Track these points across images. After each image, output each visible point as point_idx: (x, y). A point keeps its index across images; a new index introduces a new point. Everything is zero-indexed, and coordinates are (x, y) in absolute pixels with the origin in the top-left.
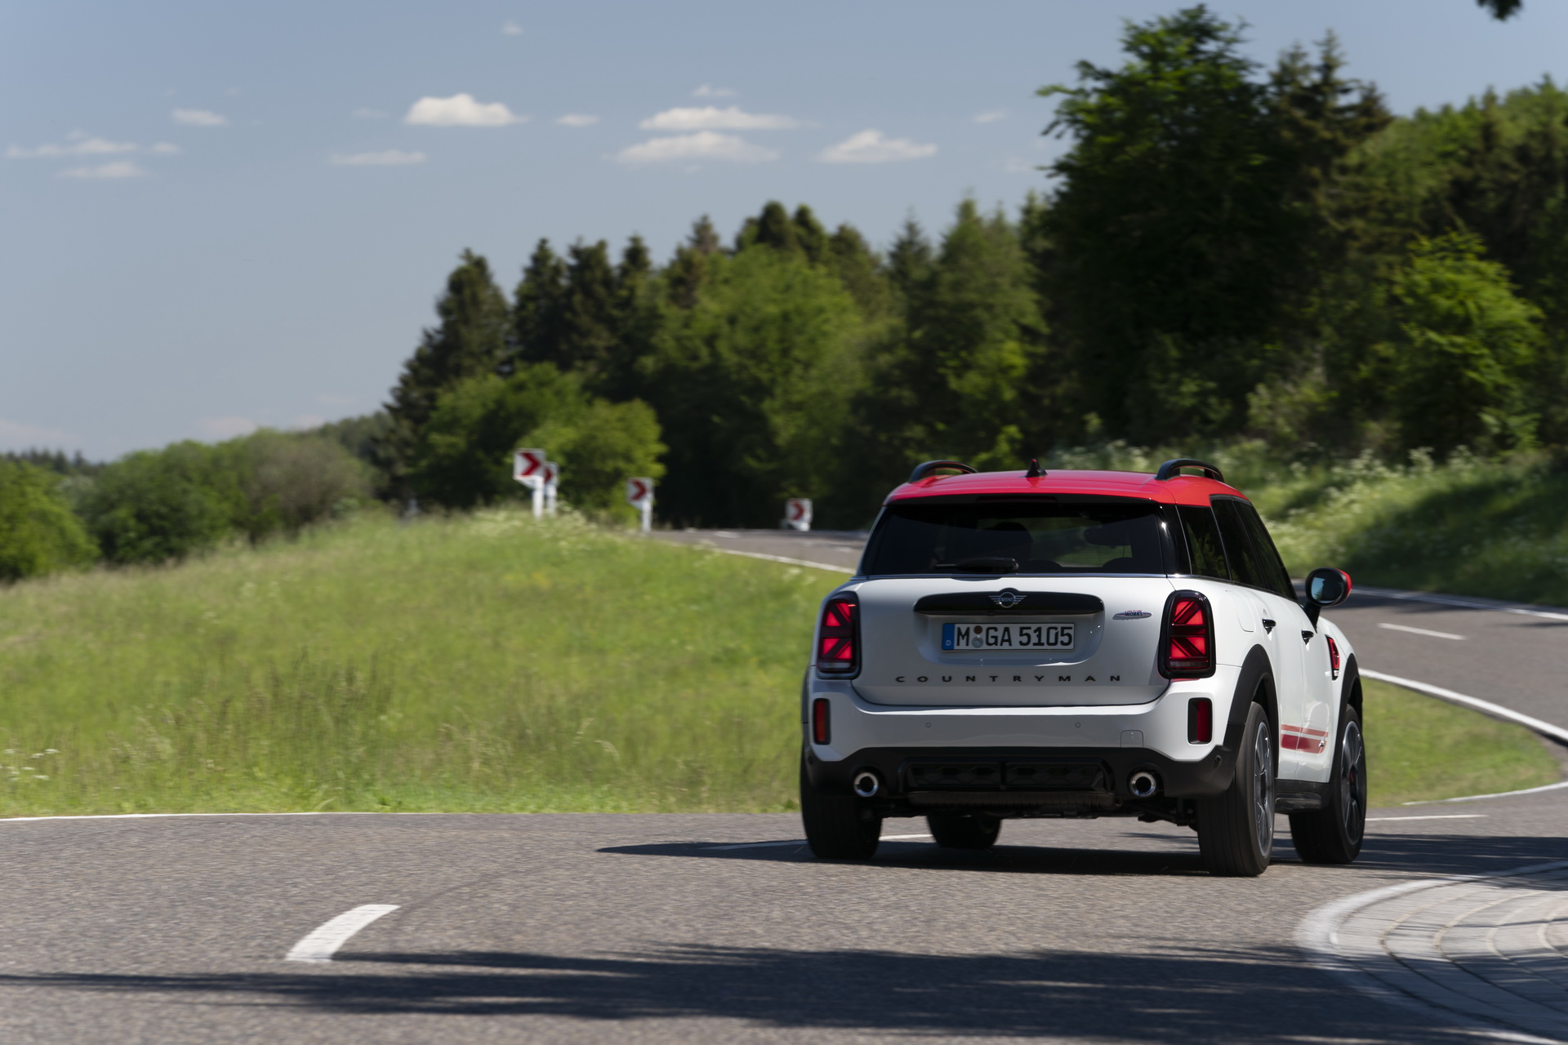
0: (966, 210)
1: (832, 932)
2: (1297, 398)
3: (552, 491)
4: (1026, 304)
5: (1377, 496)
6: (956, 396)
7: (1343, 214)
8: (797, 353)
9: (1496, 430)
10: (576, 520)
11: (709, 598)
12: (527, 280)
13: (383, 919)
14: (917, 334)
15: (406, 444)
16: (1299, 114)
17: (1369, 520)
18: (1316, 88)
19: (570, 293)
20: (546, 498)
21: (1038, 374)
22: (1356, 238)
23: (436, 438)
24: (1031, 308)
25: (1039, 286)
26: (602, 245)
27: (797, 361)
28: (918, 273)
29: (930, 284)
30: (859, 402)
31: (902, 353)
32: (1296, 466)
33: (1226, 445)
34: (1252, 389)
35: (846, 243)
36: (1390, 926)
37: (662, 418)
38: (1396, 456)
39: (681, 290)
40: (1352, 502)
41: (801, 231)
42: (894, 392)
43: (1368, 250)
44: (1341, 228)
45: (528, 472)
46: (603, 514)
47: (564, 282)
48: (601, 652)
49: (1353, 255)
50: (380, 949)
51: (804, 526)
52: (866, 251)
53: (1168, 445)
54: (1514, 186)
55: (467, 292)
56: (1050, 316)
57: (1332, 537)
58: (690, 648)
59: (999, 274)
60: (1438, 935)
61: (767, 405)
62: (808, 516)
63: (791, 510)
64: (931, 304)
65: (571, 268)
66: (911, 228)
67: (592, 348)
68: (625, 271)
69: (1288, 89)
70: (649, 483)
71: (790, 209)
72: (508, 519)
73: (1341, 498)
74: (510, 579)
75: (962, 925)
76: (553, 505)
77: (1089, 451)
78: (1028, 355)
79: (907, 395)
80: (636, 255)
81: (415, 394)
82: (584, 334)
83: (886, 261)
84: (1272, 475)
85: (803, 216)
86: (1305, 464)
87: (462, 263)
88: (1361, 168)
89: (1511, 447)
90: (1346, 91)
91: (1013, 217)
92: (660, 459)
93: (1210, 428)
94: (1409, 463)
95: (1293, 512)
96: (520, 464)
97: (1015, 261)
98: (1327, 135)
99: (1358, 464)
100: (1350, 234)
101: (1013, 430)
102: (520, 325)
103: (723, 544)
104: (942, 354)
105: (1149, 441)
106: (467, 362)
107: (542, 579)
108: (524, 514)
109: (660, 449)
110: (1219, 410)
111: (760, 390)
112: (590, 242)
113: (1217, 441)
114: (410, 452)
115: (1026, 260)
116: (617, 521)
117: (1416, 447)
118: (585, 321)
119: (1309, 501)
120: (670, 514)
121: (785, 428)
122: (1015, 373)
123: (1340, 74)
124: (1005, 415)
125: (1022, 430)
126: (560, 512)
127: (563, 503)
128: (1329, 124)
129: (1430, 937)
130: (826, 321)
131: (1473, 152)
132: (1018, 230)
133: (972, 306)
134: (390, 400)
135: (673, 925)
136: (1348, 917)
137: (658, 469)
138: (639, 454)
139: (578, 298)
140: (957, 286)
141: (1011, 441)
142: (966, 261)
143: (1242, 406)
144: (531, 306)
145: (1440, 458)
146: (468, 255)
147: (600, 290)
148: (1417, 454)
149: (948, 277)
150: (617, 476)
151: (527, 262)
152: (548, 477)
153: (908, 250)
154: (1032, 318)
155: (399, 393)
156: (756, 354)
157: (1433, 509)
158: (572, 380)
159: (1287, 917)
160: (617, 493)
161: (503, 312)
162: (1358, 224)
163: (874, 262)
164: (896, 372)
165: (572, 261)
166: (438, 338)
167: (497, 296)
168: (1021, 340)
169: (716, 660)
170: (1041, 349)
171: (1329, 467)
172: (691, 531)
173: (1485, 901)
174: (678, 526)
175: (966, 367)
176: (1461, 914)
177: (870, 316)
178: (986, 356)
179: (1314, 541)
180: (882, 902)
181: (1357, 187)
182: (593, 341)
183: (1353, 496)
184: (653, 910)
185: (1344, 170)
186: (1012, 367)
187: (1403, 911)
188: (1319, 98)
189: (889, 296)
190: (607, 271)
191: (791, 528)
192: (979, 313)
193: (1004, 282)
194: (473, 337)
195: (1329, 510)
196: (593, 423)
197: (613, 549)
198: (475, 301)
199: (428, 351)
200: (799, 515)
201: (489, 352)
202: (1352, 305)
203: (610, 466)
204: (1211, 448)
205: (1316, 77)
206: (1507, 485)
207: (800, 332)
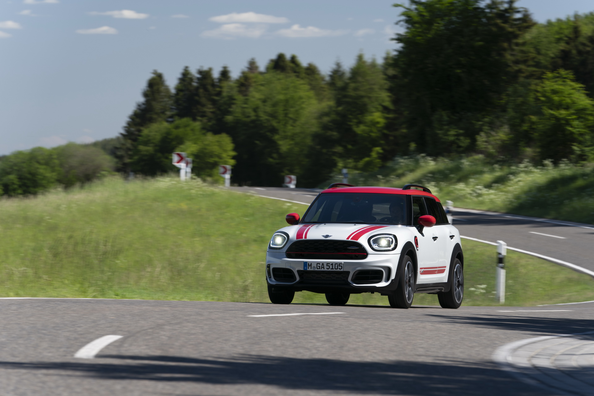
0: (360, 58)
1: (301, 351)
2: (498, 138)
3: (189, 170)
4: (385, 97)
5: (530, 179)
6: (355, 134)
7: (517, 62)
8: (291, 116)
9: (579, 152)
10: (198, 182)
11: (252, 215)
12: (180, 83)
13: (116, 342)
14: (340, 108)
15: (129, 149)
16: (499, 21)
17: (526, 189)
18: (506, 11)
19: (197, 88)
20: (186, 172)
21: (390, 126)
22: (522, 72)
23: (141, 147)
24: (388, 99)
25: (390, 90)
26: (210, 69)
27: (291, 118)
28: (340, 84)
29: (344, 88)
30: (316, 136)
31: (333, 116)
32: (496, 166)
33: (467, 156)
34: (478, 134)
35: (311, 70)
36: (532, 354)
37: (234, 141)
38: (538, 162)
39: (243, 88)
40: (519, 181)
41: (292, 65)
42: (329, 133)
43: (527, 77)
44: (516, 68)
45: (178, 162)
46: (209, 179)
47: (195, 84)
48: (208, 236)
49: (521, 80)
50: (114, 353)
51: (292, 186)
52: (319, 74)
53: (443, 156)
54: (588, 52)
55: (155, 88)
56: (395, 102)
57: (510, 196)
58: (244, 235)
59: (374, 84)
60: (554, 358)
61: (276, 137)
62: (294, 182)
63: (287, 180)
64: (345, 96)
65: (198, 79)
66: (338, 65)
67: (205, 112)
68: (220, 80)
69: (495, 11)
70: (229, 167)
71: (288, 56)
72: (171, 181)
73: (514, 179)
74: (171, 206)
75: (355, 349)
76: (190, 175)
77: (411, 158)
78: (386, 118)
79: (335, 134)
80: (225, 74)
81: (133, 129)
82: (203, 106)
83: (327, 79)
84: (486, 169)
85: (293, 59)
86: (500, 165)
87: (152, 76)
88: (524, 44)
89: (585, 160)
90: (518, 12)
91: (380, 61)
92: (234, 158)
93: (461, 149)
94: (543, 165)
95: (494, 185)
96: (175, 158)
97: (380, 79)
98: (510, 30)
99: (522, 165)
100: (520, 71)
101: (378, 149)
102: (177, 102)
103: (259, 193)
104: (350, 116)
105: (435, 155)
106: (155, 116)
107: (184, 206)
108: (177, 179)
109: (233, 153)
110: (465, 142)
111: (274, 131)
112: (205, 68)
113: (463, 155)
114: (130, 153)
115: (386, 79)
116: (215, 182)
117: (545, 159)
118: (203, 100)
119: (501, 180)
120: (237, 180)
121: (284, 146)
122: (379, 126)
123: (516, 5)
124: (375, 143)
125: (383, 149)
126: (192, 178)
127: (193, 175)
128: (512, 26)
129: (549, 359)
130: (303, 103)
131: (570, 38)
132: (382, 66)
133: (362, 97)
134: (123, 131)
135: (235, 346)
136: (515, 350)
137: (232, 162)
138: (224, 155)
139: (201, 91)
140: (356, 89)
141: (378, 153)
142: (360, 79)
143: (474, 141)
144: (181, 94)
145: (556, 164)
146: (155, 72)
147: (210, 88)
148: (547, 162)
149: (352, 85)
150: (215, 165)
151: (179, 76)
152: (187, 164)
153: (337, 73)
154: (387, 104)
155: (126, 129)
156: (273, 116)
157: (553, 184)
158: (197, 125)
159: (489, 349)
160: (215, 171)
161: (170, 96)
162: (522, 67)
163: (323, 79)
164: (331, 124)
165: (198, 76)
166: (143, 106)
167: (167, 90)
168: (382, 112)
169: (255, 241)
170: (391, 116)
171: (510, 166)
172: (246, 188)
173: (572, 345)
174: (240, 185)
175: (360, 123)
176: (562, 350)
177: (320, 100)
178: (368, 118)
179: (504, 197)
180: (323, 339)
181: (522, 52)
182: (205, 109)
183: (519, 179)
184: (226, 340)
185: (517, 44)
186: (378, 123)
187: (538, 348)
188: (507, 15)
189: (328, 93)
190: (212, 80)
191: (287, 187)
192: (366, 100)
193: (376, 87)
194: (157, 106)
195: (509, 184)
196: (206, 143)
197: (213, 194)
198: (158, 91)
199: (138, 111)
200: (290, 182)
201: (163, 113)
202: (520, 100)
203: (211, 160)
204: (461, 158)
205: (506, 6)
206: (584, 175)
207: (292, 107)
